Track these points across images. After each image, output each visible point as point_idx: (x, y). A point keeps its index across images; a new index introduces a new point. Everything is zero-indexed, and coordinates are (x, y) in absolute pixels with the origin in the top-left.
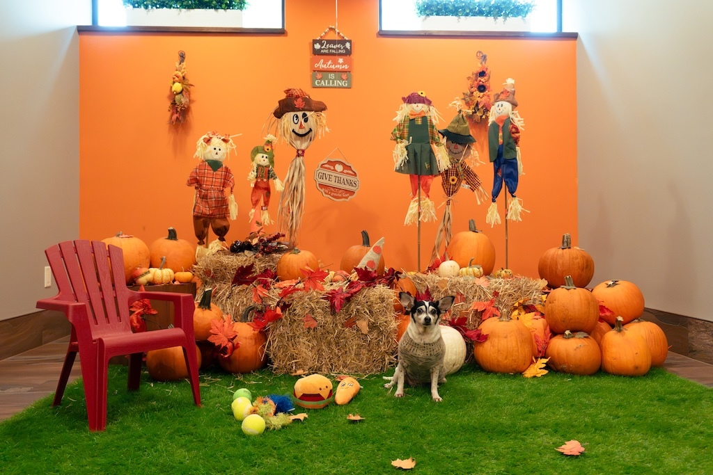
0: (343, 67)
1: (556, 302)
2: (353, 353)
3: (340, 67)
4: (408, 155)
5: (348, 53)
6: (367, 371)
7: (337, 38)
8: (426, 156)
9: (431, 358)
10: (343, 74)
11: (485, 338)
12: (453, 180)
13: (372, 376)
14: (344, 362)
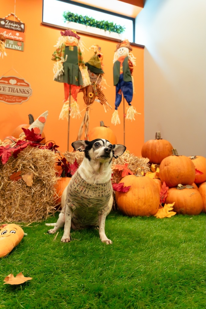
0: (19, 38)
1: (171, 165)
2: (18, 203)
3: (17, 38)
4: (64, 69)
5: (22, 31)
6: (30, 220)
7: (15, 20)
8: (75, 72)
9: (102, 199)
10: (19, 42)
11: (128, 189)
12: (91, 95)
13: (36, 223)
14: (9, 212)
